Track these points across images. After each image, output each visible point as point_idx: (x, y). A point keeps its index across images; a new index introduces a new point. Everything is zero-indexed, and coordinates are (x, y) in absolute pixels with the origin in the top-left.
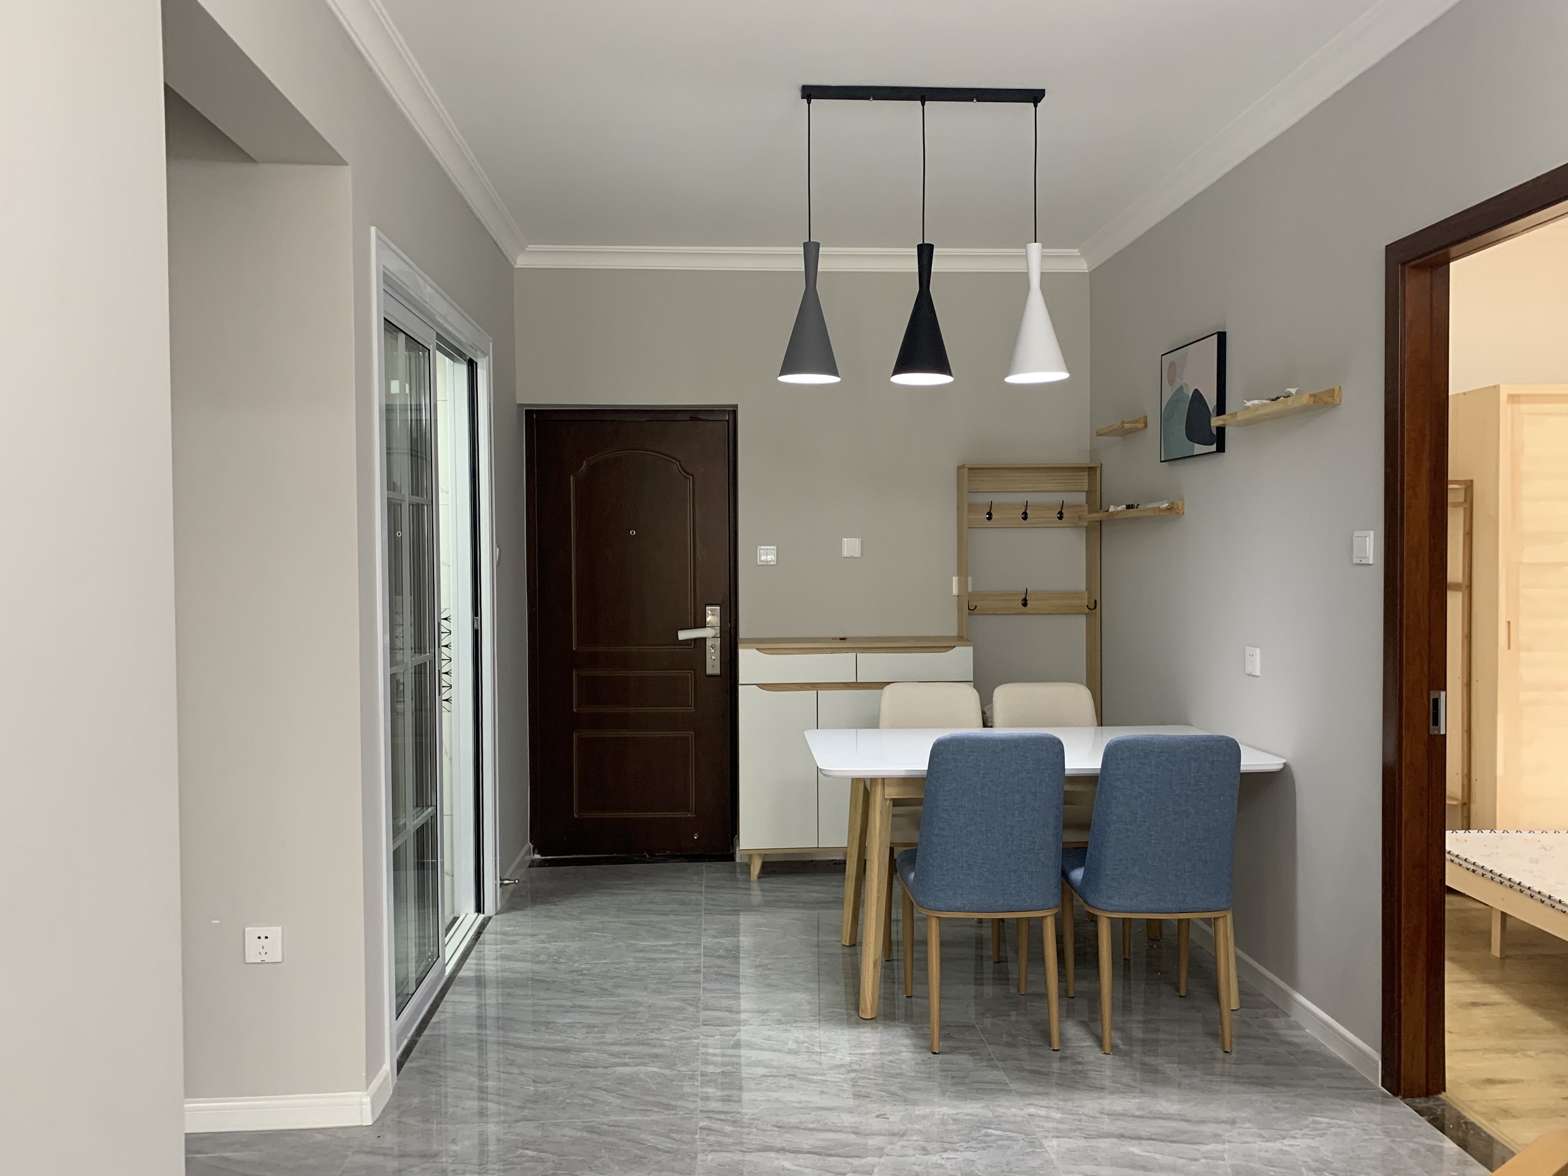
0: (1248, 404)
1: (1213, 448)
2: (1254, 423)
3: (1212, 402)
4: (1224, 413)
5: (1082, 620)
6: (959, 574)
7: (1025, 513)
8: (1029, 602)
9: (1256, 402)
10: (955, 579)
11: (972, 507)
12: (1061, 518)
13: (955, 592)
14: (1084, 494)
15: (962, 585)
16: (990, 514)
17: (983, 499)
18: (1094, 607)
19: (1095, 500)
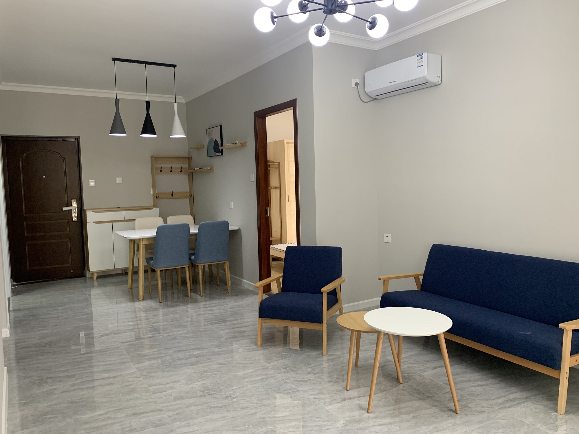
0: (228, 144)
1: (220, 154)
2: (229, 149)
3: (220, 143)
4: (222, 146)
5: (188, 200)
6: (153, 188)
7: (171, 170)
8: (173, 195)
9: (229, 144)
10: (152, 189)
11: (156, 168)
12: (181, 171)
13: (152, 193)
14: (187, 165)
15: (154, 191)
16: (161, 170)
17: (159, 166)
18: (192, 195)
19: (190, 166)
